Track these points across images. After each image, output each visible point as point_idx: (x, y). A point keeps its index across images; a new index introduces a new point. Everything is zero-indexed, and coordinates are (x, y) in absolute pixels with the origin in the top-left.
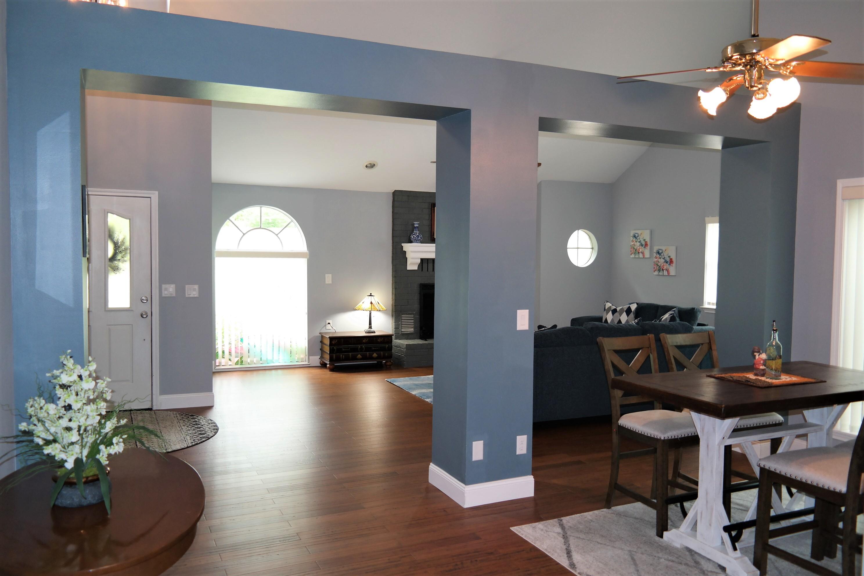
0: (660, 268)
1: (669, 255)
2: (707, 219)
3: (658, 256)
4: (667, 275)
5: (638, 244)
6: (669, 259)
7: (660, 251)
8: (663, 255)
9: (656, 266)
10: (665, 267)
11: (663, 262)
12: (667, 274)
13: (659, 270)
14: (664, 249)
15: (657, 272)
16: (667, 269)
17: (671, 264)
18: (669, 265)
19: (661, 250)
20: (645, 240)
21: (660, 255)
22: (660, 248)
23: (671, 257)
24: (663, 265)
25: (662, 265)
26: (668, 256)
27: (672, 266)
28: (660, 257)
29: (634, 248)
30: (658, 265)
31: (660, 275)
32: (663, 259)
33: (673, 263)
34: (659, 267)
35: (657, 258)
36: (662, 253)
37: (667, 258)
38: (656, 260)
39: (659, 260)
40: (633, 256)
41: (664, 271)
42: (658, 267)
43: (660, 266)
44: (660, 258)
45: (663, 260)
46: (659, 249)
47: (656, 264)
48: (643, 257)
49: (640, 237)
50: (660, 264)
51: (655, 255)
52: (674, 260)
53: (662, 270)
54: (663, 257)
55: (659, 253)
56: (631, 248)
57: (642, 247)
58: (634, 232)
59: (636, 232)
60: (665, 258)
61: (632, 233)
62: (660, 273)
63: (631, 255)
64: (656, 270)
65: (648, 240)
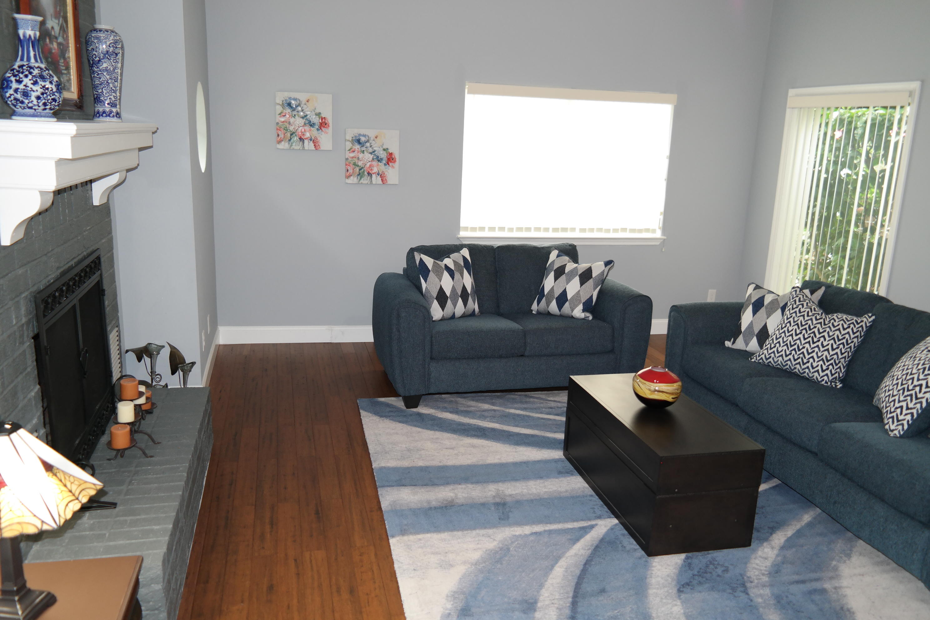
0: (364, 172)
1: (385, 147)
2: (469, 85)
3: (357, 147)
4: (379, 185)
5: (299, 122)
6: (386, 154)
7: (363, 139)
8: (371, 146)
9: (353, 167)
10: (375, 170)
11: (371, 159)
12: (380, 182)
13: (360, 175)
14: (372, 136)
15: (356, 178)
16: (380, 173)
17: (390, 164)
18: (385, 165)
19: (364, 136)
20: (320, 113)
21: (363, 146)
22: (362, 132)
23: (390, 151)
24: (371, 166)
25: (368, 165)
26: (382, 149)
27: (393, 167)
28: (363, 149)
29: (286, 129)
30: (358, 166)
31: (362, 183)
32: (371, 153)
33: (395, 162)
34: (360, 170)
35: (354, 151)
36: (368, 141)
37: (381, 152)
38: (352, 155)
39: (361, 155)
40: (284, 145)
41: (374, 176)
42: (357, 169)
43: (362, 168)
44: (363, 152)
45: (371, 157)
46: (360, 135)
47: (352, 162)
48: (314, 149)
49: (305, 106)
50: (362, 162)
51: (349, 145)
52: (397, 155)
53: (369, 173)
54: (371, 150)
55: (359, 141)
56: (277, 129)
57: (312, 128)
58: (286, 95)
59: (293, 95)
60: (376, 152)
61: (280, 97)
62: (362, 179)
63: (278, 144)
64: (351, 176)
65: (328, 114)
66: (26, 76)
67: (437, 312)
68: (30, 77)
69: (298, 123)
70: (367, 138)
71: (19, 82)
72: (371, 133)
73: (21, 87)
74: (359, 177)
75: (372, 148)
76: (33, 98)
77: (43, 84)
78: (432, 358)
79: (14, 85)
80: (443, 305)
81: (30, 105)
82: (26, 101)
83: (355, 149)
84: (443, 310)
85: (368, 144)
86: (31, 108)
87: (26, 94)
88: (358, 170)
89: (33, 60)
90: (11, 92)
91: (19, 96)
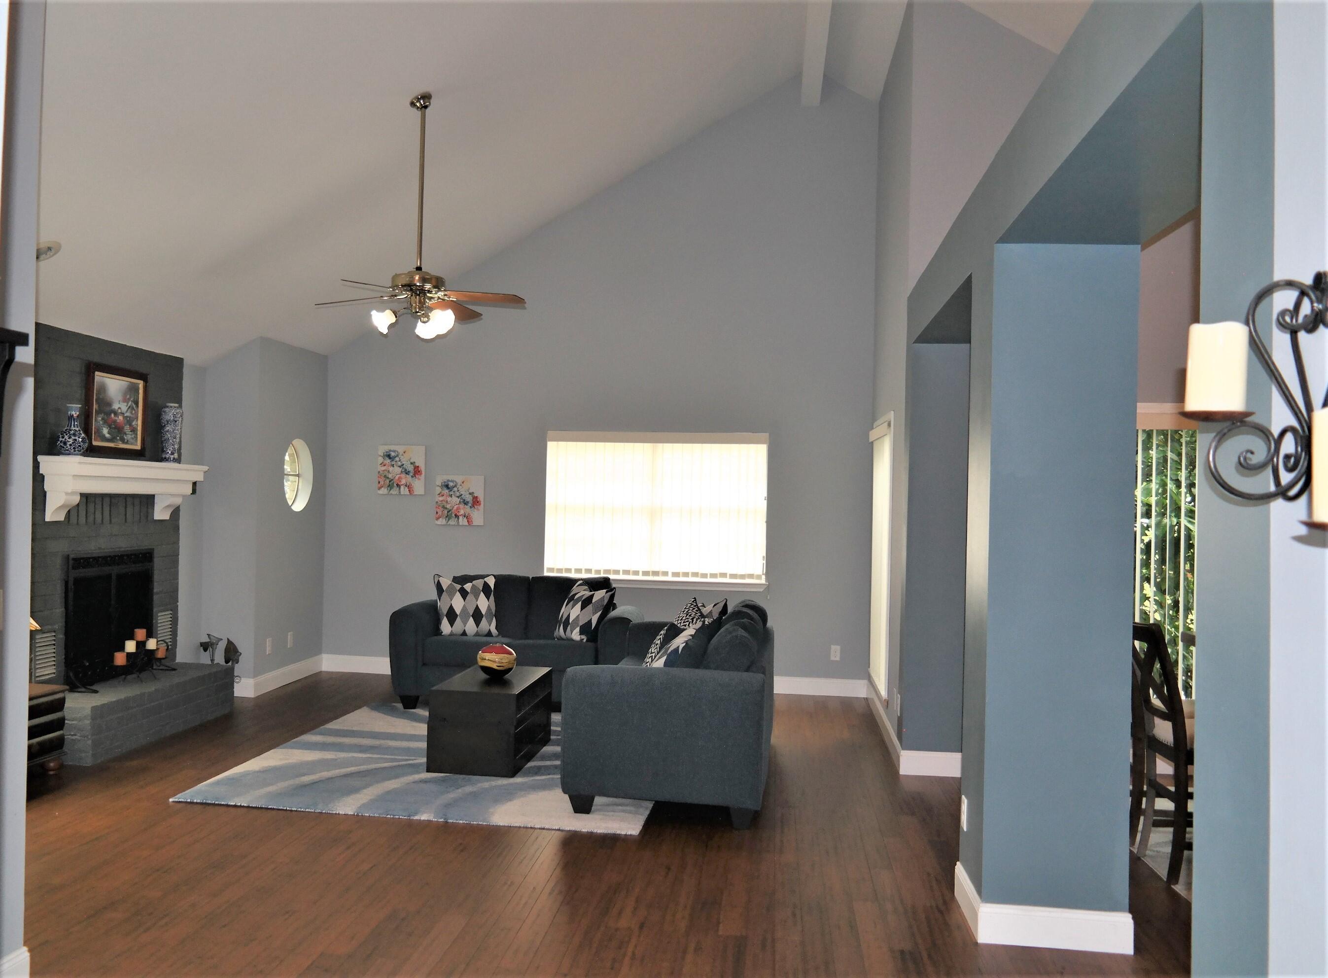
0: (451, 514)
1: (471, 491)
2: (550, 433)
3: (446, 491)
4: (466, 525)
5: (397, 470)
6: (472, 498)
7: (451, 484)
8: (458, 491)
9: (442, 509)
10: (462, 512)
11: (458, 502)
12: (466, 523)
13: (448, 517)
14: (459, 481)
15: (444, 520)
16: (467, 514)
17: (476, 507)
18: (471, 507)
19: (452, 481)
20: (414, 462)
21: (451, 491)
22: (451, 478)
23: (476, 495)
24: (458, 509)
25: (455, 508)
26: (468, 493)
27: (478, 509)
28: (452, 493)
29: (386, 477)
30: (446, 508)
31: (449, 525)
32: (458, 497)
33: (480, 504)
34: (448, 512)
35: (443, 496)
36: (455, 486)
37: (467, 496)
38: (441, 498)
39: (449, 499)
40: (384, 490)
41: (461, 518)
43: (450, 510)
44: (451, 496)
45: (458, 500)
46: (448, 480)
47: (441, 505)
48: (409, 494)
49: (402, 457)
50: (450, 505)
51: (438, 490)
52: (481, 498)
53: (456, 515)
54: (458, 494)
55: (447, 486)
56: (379, 477)
57: (407, 476)
58: (387, 448)
59: (392, 448)
60: (462, 496)
61: (382, 450)
62: (450, 521)
63: (379, 490)
64: (440, 517)
65: (421, 463)
66: (67, 435)
67: (446, 627)
68: (68, 435)
69: (395, 472)
70: (455, 483)
71: (63, 437)
72: (459, 479)
73: (63, 440)
74: (447, 519)
75: (459, 493)
76: (68, 445)
77: (74, 438)
78: (424, 664)
79: (61, 439)
80: (452, 623)
81: (67, 449)
82: (65, 447)
83: (444, 493)
84: (452, 626)
85: (455, 489)
86: (67, 450)
87: (65, 443)
88: (446, 512)
89: (72, 426)
90: (59, 442)
91: (62, 444)
